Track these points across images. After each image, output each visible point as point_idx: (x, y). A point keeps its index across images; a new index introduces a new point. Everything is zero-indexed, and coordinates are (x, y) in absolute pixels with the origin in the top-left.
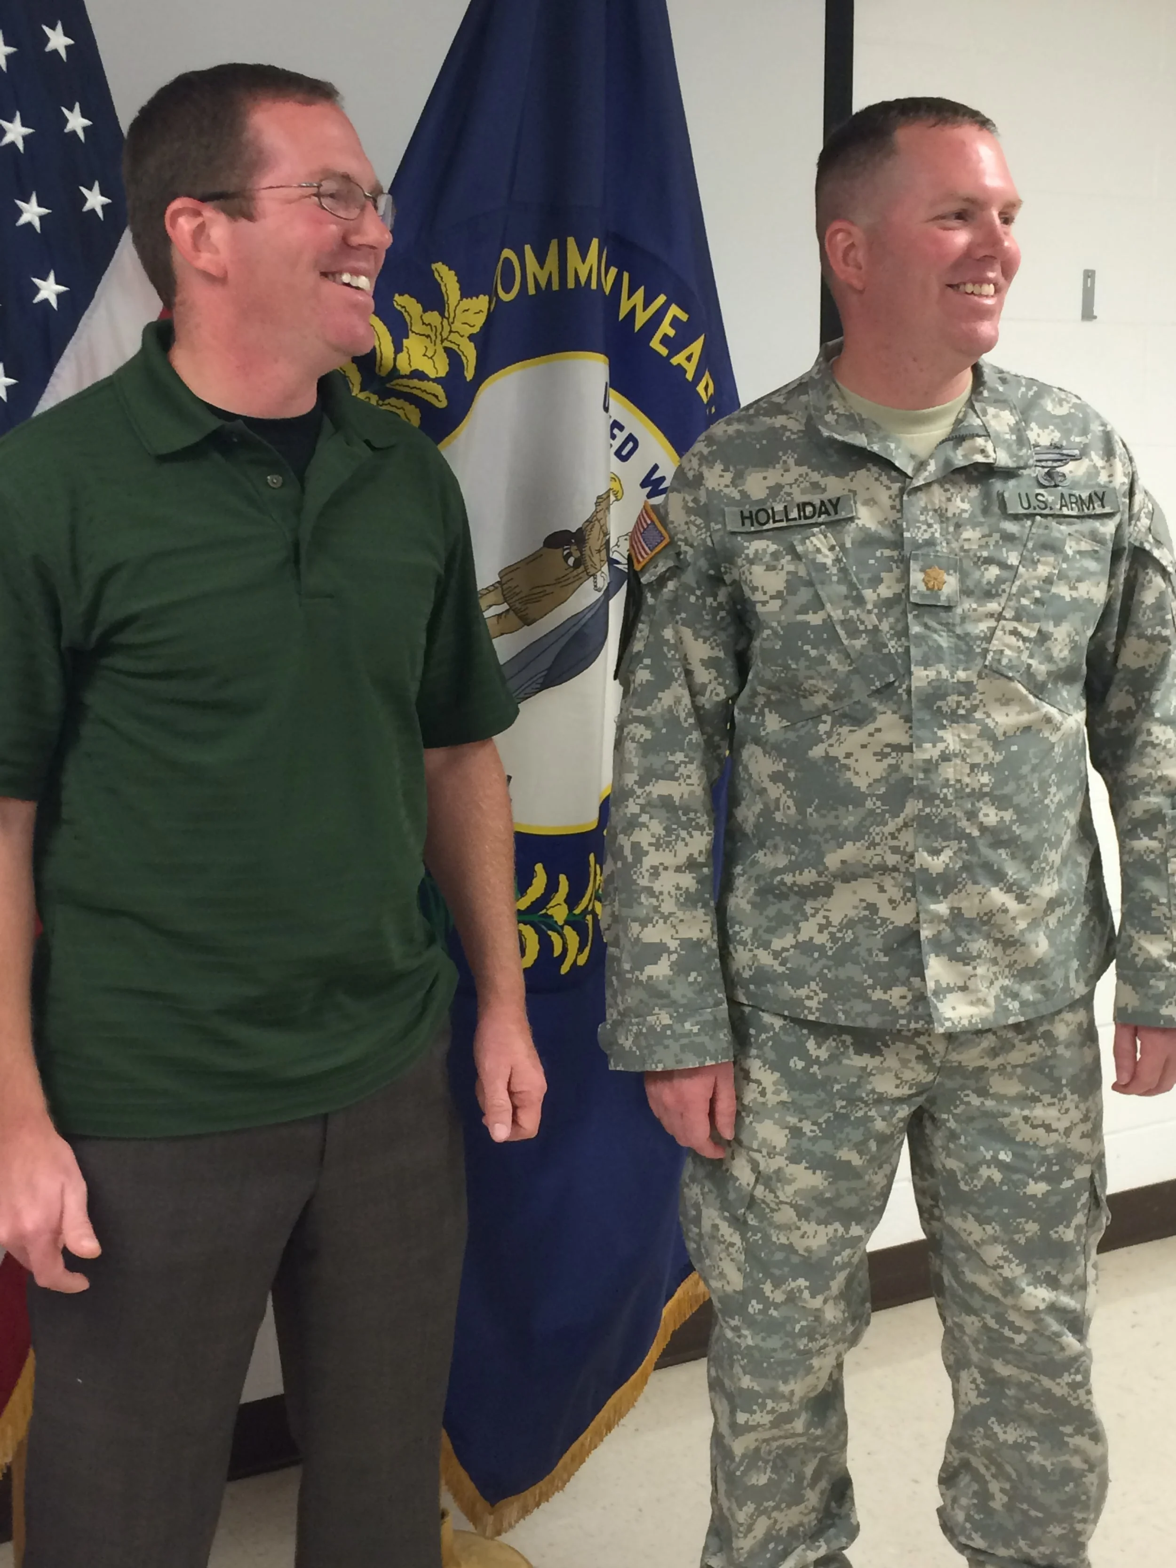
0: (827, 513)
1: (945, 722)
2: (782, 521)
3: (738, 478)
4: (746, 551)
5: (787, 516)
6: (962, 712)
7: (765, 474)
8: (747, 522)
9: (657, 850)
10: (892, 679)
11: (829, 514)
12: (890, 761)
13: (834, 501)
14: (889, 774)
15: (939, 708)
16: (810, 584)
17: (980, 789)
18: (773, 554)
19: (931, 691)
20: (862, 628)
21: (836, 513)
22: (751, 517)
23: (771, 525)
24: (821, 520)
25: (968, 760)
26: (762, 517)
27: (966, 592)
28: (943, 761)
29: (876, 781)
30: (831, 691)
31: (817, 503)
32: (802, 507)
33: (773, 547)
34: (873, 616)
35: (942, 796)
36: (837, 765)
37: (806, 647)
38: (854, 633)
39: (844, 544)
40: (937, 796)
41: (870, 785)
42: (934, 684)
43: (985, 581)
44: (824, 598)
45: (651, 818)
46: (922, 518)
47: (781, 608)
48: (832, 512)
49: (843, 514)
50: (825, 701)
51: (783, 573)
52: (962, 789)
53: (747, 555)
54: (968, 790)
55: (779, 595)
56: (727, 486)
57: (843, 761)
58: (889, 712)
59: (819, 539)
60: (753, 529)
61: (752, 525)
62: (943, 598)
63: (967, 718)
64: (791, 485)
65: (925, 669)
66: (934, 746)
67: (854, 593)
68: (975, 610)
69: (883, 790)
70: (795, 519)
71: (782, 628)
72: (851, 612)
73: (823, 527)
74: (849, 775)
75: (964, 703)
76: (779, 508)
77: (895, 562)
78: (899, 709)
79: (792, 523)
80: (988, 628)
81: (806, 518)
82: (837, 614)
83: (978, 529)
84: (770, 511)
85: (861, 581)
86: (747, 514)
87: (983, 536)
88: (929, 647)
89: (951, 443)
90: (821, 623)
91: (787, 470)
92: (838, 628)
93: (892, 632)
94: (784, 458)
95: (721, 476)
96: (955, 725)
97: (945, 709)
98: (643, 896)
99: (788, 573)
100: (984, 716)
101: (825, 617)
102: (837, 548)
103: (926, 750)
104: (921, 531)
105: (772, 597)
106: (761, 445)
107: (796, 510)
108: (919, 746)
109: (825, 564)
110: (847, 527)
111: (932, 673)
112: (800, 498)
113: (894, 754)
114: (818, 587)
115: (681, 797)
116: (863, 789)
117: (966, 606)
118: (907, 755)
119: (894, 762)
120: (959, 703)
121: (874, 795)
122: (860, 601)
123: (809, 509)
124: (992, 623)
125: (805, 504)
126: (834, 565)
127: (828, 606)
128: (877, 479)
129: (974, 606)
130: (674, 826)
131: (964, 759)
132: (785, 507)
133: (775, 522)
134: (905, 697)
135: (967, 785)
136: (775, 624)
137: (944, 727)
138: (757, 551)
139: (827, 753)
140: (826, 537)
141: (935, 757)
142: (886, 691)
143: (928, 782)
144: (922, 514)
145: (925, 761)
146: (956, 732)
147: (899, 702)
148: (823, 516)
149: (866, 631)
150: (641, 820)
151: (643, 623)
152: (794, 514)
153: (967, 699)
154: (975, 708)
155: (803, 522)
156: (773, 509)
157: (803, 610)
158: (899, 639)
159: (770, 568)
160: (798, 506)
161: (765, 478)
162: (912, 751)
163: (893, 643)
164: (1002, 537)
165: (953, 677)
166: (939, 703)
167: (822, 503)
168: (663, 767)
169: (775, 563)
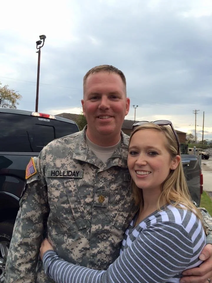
0: (75, 175)
1: (100, 241)
2: (62, 176)
3: (54, 159)
4: (51, 183)
5: (64, 174)
6: (105, 238)
7: (61, 160)
8: (53, 174)
9: (21, 258)
10: (86, 227)
11: (75, 176)
12: (83, 253)
13: (78, 172)
14: (83, 257)
15: (99, 237)
16: (67, 196)
17: (109, 262)
18: (58, 185)
19: (96, 232)
20: (79, 211)
21: (77, 176)
22: (54, 173)
23: (59, 176)
24: (72, 177)
25: (106, 253)
26: (57, 174)
27: (110, 203)
28: (98, 254)
29: (79, 258)
30: (68, 228)
31: (73, 171)
32: (68, 172)
33: (58, 183)
34: (83, 208)
35: (97, 264)
36: (69, 252)
37: (62, 214)
38: (76, 212)
39: (78, 185)
40: (96, 264)
41: (77, 259)
42: (97, 230)
43: (116, 200)
44: (69, 201)
45: (21, 248)
46: (101, 180)
47: (58, 201)
48: (76, 175)
49: (79, 177)
50: (66, 230)
51: (60, 191)
52: (103, 262)
53: (51, 184)
54: (105, 262)
55: (57, 198)
56: (51, 162)
57: (70, 250)
58: (85, 237)
59: (71, 183)
60: (54, 177)
61: (54, 176)
62: (103, 205)
63: (107, 240)
64: (68, 165)
65: (95, 226)
66: (96, 249)
67: (78, 200)
68: (112, 208)
69: (81, 261)
70: (65, 176)
71: (57, 207)
72: (77, 206)
73: (73, 179)
74: (72, 255)
75: (106, 236)
76: (62, 171)
77: (92, 192)
78: (87, 237)
79: (65, 177)
80: (115, 214)
81: (69, 176)
82: (72, 206)
83: (116, 184)
84: (60, 172)
85: (81, 197)
86: (53, 172)
87: (117, 187)
88: (98, 219)
89: (111, 159)
90: (67, 207)
91: (68, 160)
92: (72, 210)
93: (87, 213)
94: (68, 156)
95: (51, 158)
96: (102, 242)
97: (100, 237)
98: (16, 271)
99: (61, 192)
100: (112, 239)
101: (69, 206)
102: (76, 186)
103: (94, 250)
104: (100, 184)
105: (56, 198)
106: (63, 151)
107: (66, 173)
108: (92, 249)
109: (71, 190)
110: (80, 180)
111: (97, 227)
112: (69, 169)
113: (84, 251)
114: (68, 197)
115: (31, 243)
116: (75, 260)
117: (109, 207)
118: (88, 251)
119: (84, 253)
120: (104, 236)
121: (78, 262)
122: (80, 203)
123: (70, 173)
124: (116, 212)
125: (69, 171)
126: (74, 191)
127: (70, 203)
128: (90, 167)
129: (112, 207)
130: (28, 250)
131: (104, 253)
132: (64, 171)
133: (60, 176)
134: (89, 233)
135: (105, 261)
136: (55, 205)
137: (99, 243)
138: (54, 183)
139: (66, 247)
140: (73, 182)
141: (96, 252)
142: (84, 230)
143: (93, 260)
144: (101, 179)
145: (93, 253)
146: (103, 244)
147: (87, 235)
148: (73, 176)
149: (80, 212)
150: (18, 249)
151: (27, 193)
152: (66, 174)
153: (107, 234)
154: (109, 237)
155: (68, 177)
156: (60, 171)
157: (64, 203)
158: (89, 215)
159: (57, 189)
160: (67, 172)
161: (61, 161)
162: (89, 250)
163: (87, 216)
164: (122, 187)
165: (103, 228)
166: (98, 236)
167: (74, 172)
168: (26, 234)
169: (58, 188)
